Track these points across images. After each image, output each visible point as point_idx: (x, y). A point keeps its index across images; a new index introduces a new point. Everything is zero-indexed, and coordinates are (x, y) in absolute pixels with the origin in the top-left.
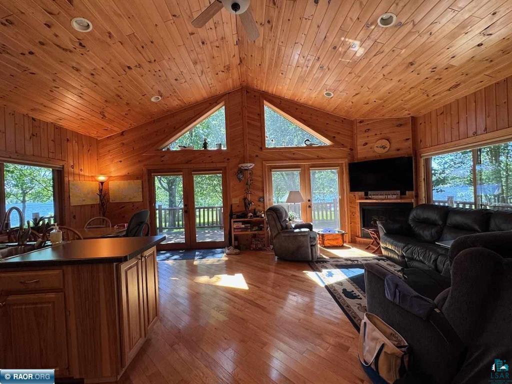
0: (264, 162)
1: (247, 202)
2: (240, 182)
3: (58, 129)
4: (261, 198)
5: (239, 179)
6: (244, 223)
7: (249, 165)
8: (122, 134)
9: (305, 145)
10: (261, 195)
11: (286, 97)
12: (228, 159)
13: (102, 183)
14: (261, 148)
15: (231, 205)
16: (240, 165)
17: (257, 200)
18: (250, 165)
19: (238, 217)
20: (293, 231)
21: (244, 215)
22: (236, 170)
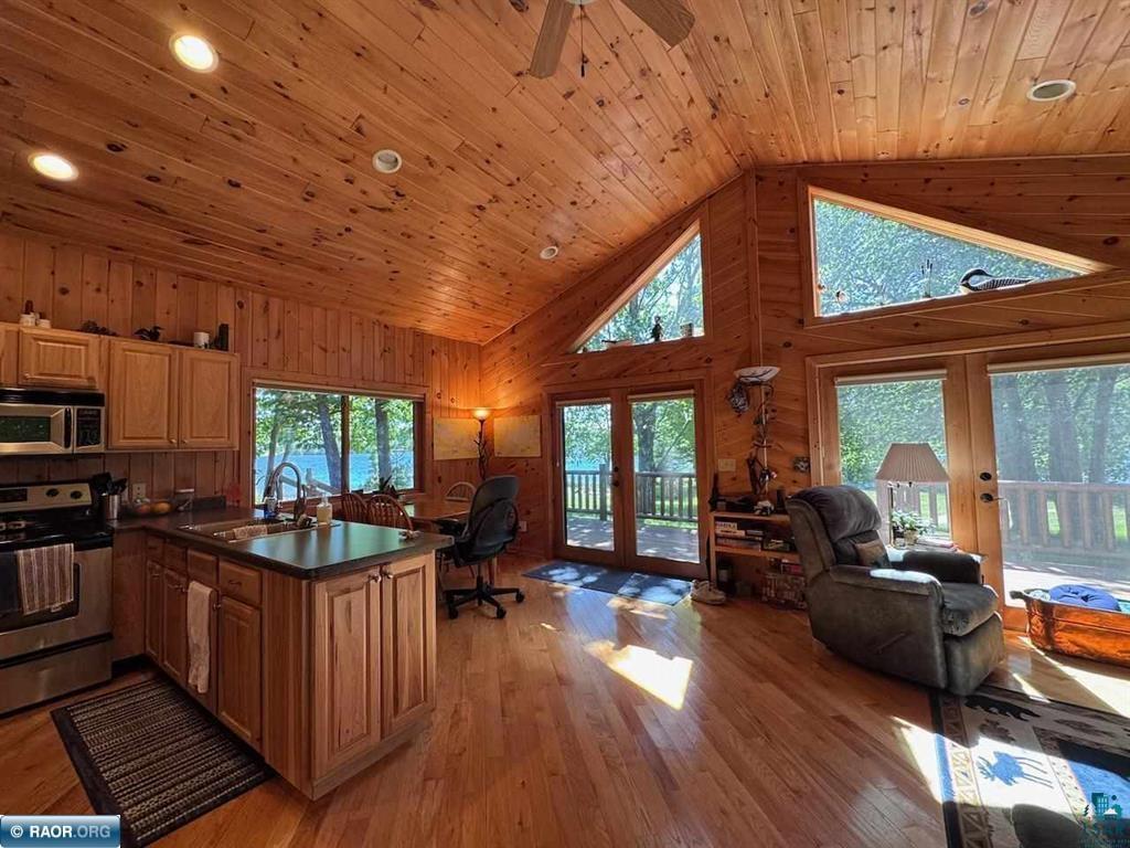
0: (808, 359)
1: (758, 469)
2: (739, 416)
3: (420, 336)
4: (802, 459)
5: (737, 409)
6: (742, 525)
7: (759, 370)
8: (513, 331)
10: (799, 451)
11: (882, 156)
12: (709, 360)
13: (482, 422)
14: (801, 322)
15: (716, 477)
16: (737, 374)
17: (789, 465)
18: (767, 372)
19: (731, 507)
20: (867, 574)
21: (747, 504)
22: (729, 385)
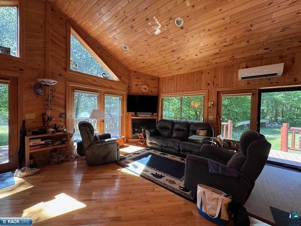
0: (67, 82)
1: (46, 117)
2: (38, 97)
4: (62, 114)
5: (38, 94)
6: (43, 139)
7: (52, 81)
9: (102, 77)
10: (62, 111)
11: (92, 35)
12: (21, 70)
14: (66, 69)
15: (24, 122)
19: (34, 133)
21: (43, 131)
22: (33, 83)
